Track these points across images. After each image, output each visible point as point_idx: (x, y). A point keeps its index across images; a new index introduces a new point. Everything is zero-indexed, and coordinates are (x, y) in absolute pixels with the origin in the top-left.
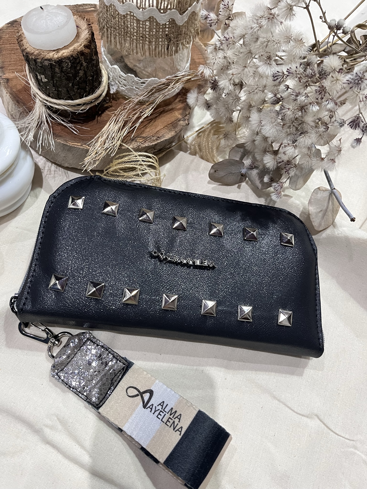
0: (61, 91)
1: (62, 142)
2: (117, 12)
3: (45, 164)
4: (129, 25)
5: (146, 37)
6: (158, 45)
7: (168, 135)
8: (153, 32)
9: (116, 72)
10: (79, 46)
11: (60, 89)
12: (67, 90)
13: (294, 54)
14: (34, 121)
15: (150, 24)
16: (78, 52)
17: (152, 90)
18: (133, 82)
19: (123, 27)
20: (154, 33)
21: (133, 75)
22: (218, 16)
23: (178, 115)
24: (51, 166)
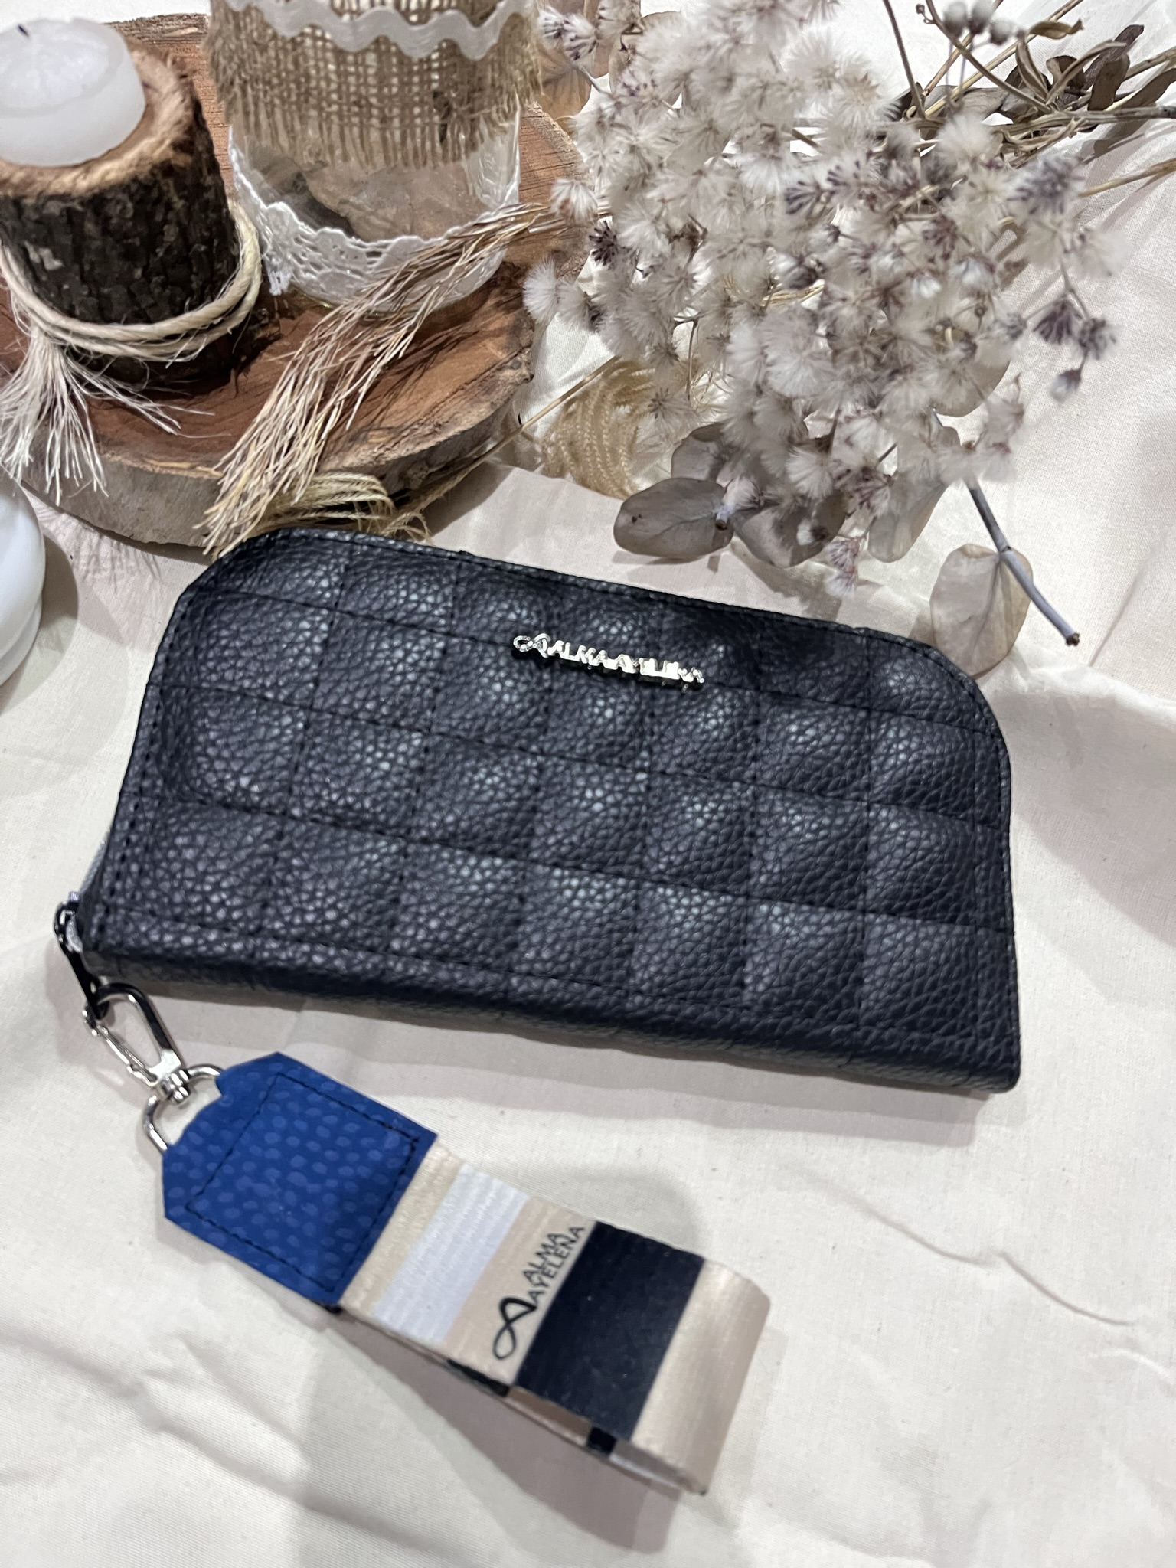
0: (108, 297)
1: (129, 463)
2: (270, 32)
3: (78, 537)
4: (313, 72)
5: (371, 105)
6: (412, 126)
7: (470, 417)
8: (390, 86)
9: (283, 223)
10: (156, 145)
11: (106, 291)
12: (129, 291)
13: (846, 123)
14: (29, 398)
15: (379, 60)
16: (155, 167)
17: (405, 274)
18: (342, 253)
19: (292, 77)
20: (395, 90)
21: (340, 232)
22: (596, 25)
23: (494, 351)
24: (99, 544)
